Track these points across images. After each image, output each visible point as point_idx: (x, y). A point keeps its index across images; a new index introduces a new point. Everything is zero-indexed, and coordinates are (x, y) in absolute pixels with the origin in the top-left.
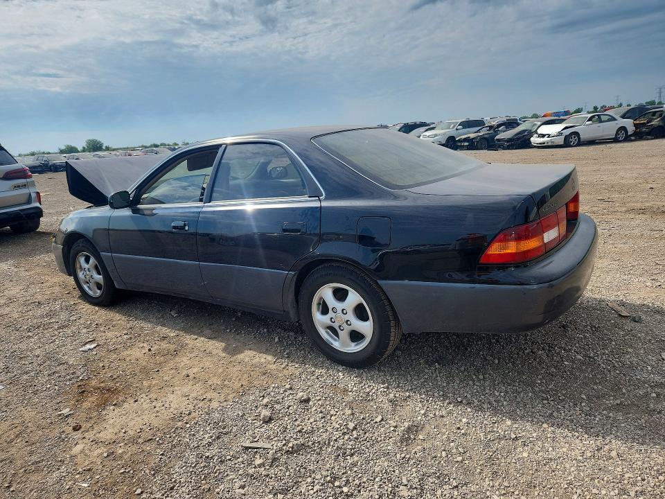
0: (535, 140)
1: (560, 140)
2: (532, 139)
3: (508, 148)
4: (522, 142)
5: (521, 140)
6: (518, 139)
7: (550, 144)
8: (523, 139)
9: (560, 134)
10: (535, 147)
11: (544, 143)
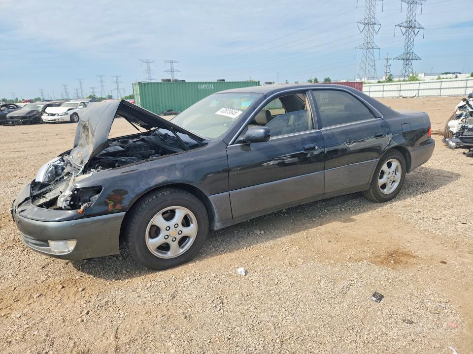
0: (45, 117)
1: (68, 118)
2: (42, 117)
3: (24, 123)
4: (33, 119)
5: (33, 117)
6: (30, 117)
7: (60, 120)
8: (34, 117)
9: (66, 114)
10: (47, 123)
11: (56, 120)
